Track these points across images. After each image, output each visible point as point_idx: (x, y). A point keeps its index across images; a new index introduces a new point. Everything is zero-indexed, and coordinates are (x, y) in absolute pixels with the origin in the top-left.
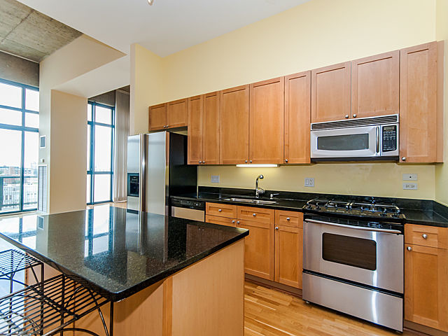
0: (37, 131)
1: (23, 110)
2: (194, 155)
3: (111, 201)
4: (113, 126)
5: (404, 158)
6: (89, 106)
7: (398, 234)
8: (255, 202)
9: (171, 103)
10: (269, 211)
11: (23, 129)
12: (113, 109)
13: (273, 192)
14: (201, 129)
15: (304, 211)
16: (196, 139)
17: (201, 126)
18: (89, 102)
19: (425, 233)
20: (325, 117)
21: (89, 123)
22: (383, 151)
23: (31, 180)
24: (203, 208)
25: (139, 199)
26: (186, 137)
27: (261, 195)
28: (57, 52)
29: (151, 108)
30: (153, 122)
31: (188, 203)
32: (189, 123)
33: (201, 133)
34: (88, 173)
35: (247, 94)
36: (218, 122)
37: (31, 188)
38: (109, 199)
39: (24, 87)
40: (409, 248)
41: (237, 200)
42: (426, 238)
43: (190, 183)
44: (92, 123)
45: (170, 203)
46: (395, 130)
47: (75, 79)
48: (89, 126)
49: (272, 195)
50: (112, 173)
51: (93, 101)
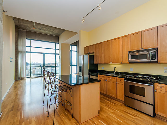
0: (58, 54)
1: (56, 49)
2: (96, 61)
3: (76, 74)
4: (76, 51)
5: (159, 62)
6: (70, 46)
7: (152, 86)
8: (114, 75)
9: (90, 46)
10: (115, 78)
11: (56, 54)
12: (76, 46)
13: (120, 72)
14: (98, 53)
15: (124, 78)
16: (97, 56)
17: (98, 52)
18: (70, 45)
19: (161, 86)
20: (134, 49)
21: (70, 51)
22: (151, 60)
23: (57, 67)
24: (98, 76)
25: (82, 73)
26: (94, 56)
27: (116, 73)
28: (63, 33)
29: (85, 47)
30: (85, 51)
31: (94, 75)
32: (95, 51)
33: (98, 54)
34: (70, 65)
35: (110, 43)
36: (103, 51)
37: (57, 69)
38: (76, 73)
39: (56, 43)
40: (156, 91)
41: (109, 74)
42: (161, 88)
43: (96, 69)
44: (71, 51)
45: (89, 74)
46: (155, 53)
47: (67, 40)
48: (70, 52)
49: (119, 73)
50: (76, 65)
51: (71, 45)
